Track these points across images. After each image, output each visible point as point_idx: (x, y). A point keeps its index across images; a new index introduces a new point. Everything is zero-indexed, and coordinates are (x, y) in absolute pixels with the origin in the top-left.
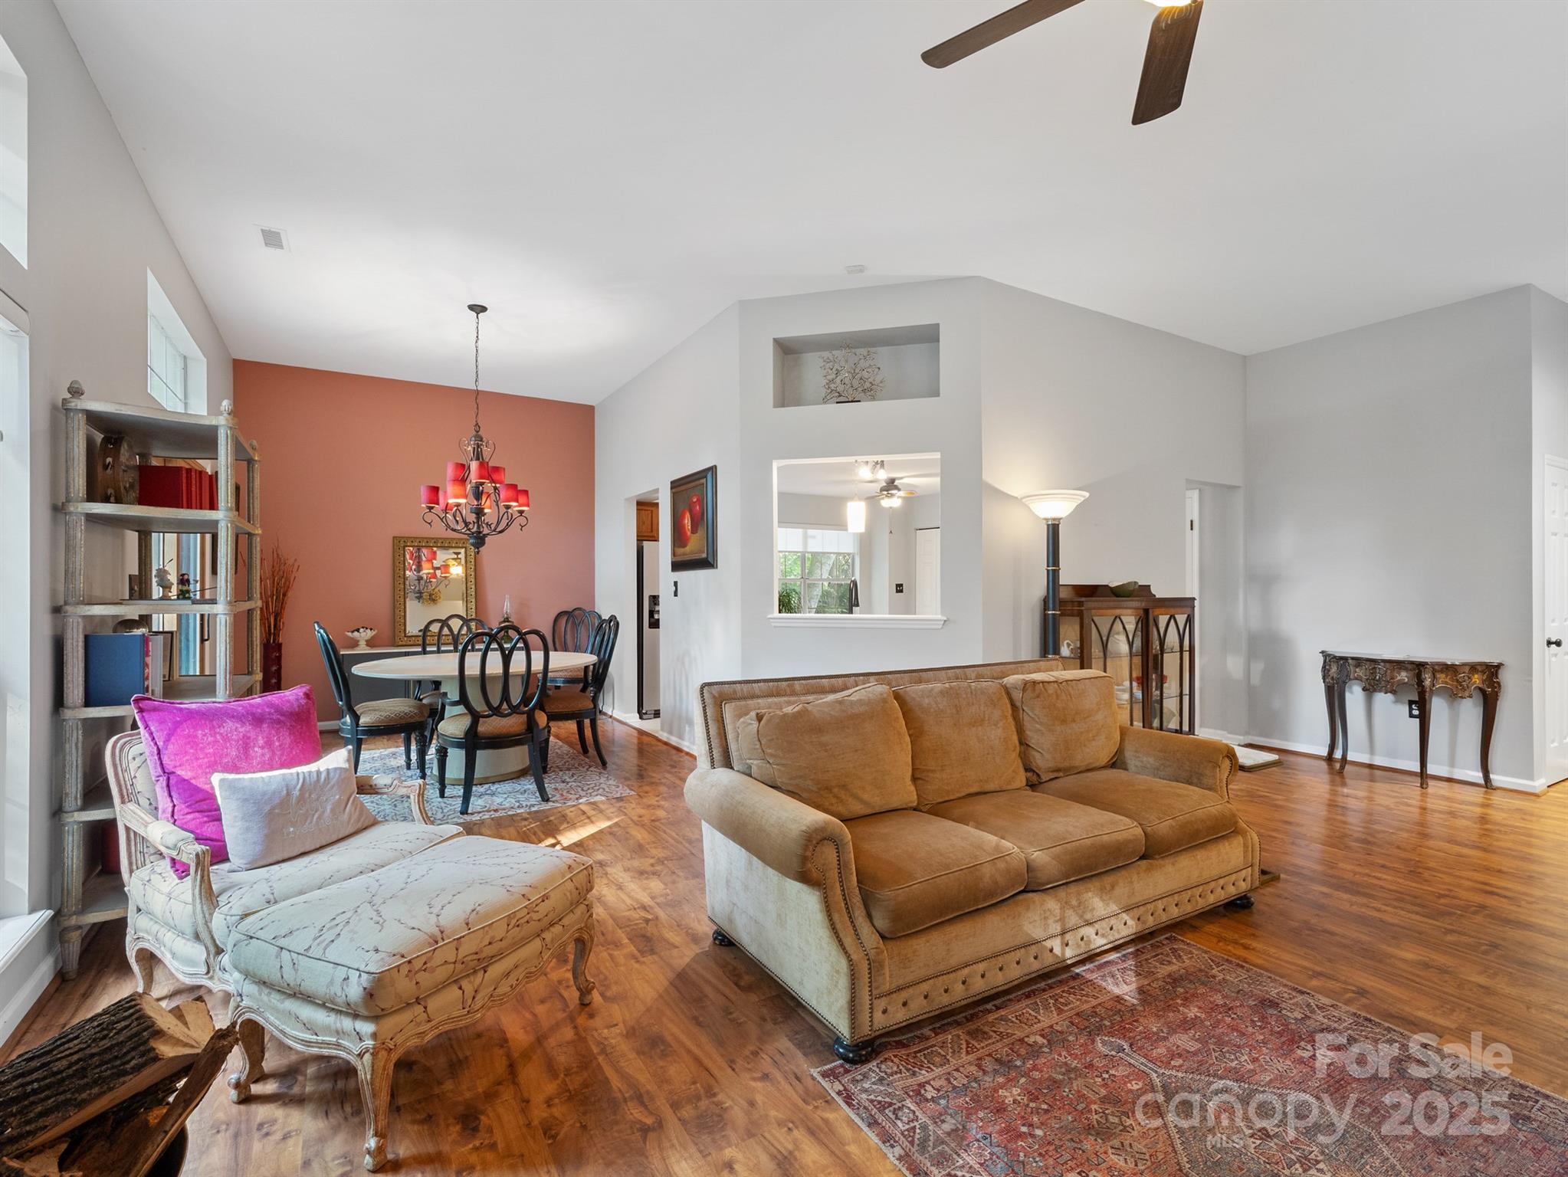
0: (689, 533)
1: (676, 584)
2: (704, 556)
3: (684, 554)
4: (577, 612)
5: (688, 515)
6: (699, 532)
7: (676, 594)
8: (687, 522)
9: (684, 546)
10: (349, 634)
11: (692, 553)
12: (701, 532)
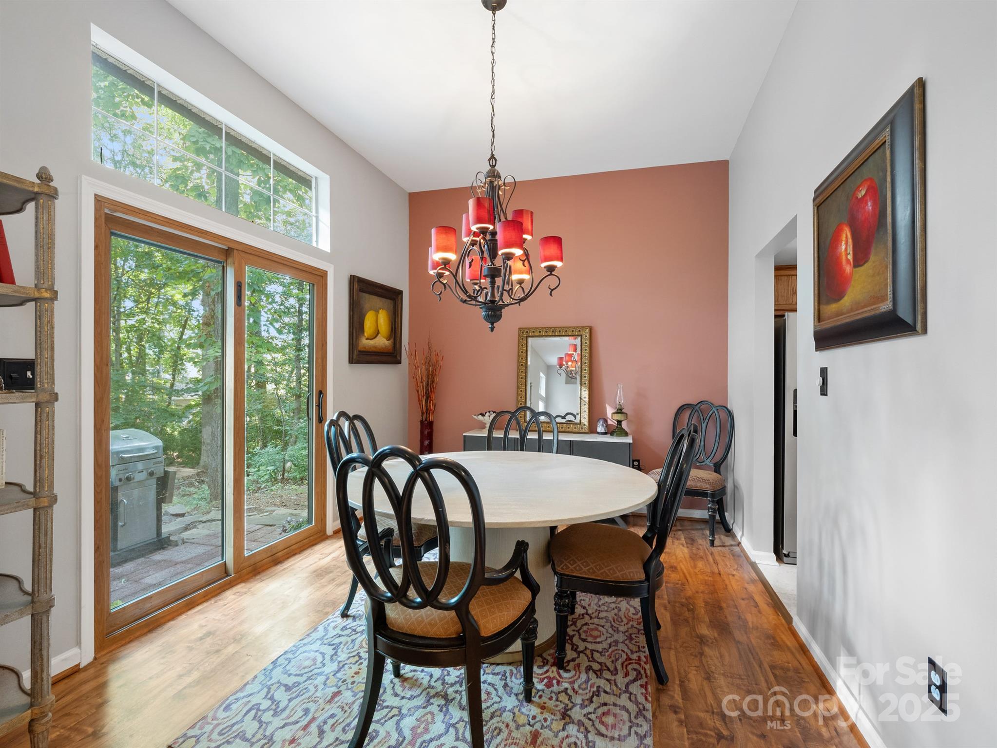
0: (848, 269)
1: (824, 372)
2: (886, 306)
3: (839, 314)
4: (703, 406)
5: (846, 234)
6: (872, 258)
7: (824, 391)
8: (846, 248)
9: (839, 296)
10: (475, 417)
11: (856, 306)
12: (877, 258)
